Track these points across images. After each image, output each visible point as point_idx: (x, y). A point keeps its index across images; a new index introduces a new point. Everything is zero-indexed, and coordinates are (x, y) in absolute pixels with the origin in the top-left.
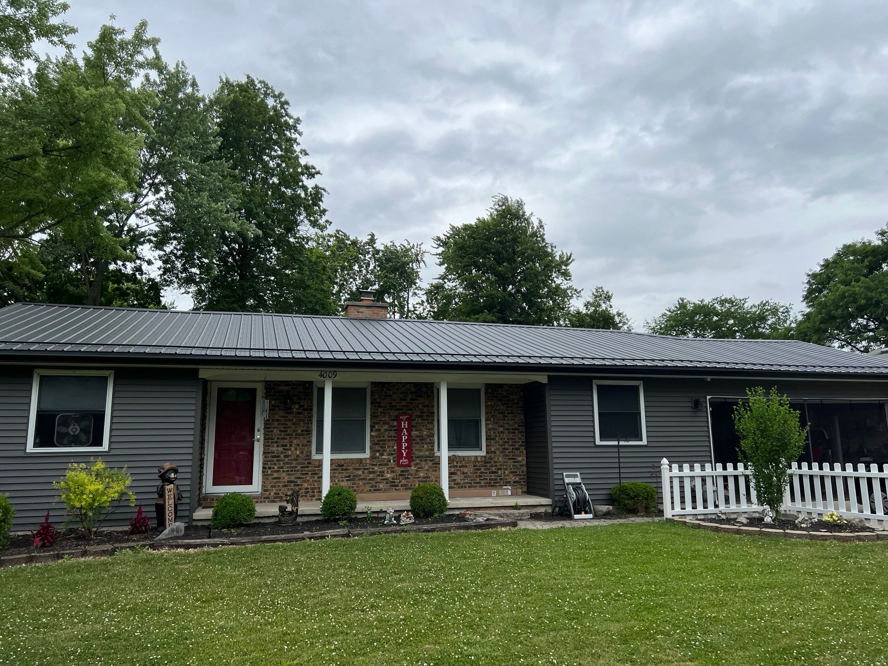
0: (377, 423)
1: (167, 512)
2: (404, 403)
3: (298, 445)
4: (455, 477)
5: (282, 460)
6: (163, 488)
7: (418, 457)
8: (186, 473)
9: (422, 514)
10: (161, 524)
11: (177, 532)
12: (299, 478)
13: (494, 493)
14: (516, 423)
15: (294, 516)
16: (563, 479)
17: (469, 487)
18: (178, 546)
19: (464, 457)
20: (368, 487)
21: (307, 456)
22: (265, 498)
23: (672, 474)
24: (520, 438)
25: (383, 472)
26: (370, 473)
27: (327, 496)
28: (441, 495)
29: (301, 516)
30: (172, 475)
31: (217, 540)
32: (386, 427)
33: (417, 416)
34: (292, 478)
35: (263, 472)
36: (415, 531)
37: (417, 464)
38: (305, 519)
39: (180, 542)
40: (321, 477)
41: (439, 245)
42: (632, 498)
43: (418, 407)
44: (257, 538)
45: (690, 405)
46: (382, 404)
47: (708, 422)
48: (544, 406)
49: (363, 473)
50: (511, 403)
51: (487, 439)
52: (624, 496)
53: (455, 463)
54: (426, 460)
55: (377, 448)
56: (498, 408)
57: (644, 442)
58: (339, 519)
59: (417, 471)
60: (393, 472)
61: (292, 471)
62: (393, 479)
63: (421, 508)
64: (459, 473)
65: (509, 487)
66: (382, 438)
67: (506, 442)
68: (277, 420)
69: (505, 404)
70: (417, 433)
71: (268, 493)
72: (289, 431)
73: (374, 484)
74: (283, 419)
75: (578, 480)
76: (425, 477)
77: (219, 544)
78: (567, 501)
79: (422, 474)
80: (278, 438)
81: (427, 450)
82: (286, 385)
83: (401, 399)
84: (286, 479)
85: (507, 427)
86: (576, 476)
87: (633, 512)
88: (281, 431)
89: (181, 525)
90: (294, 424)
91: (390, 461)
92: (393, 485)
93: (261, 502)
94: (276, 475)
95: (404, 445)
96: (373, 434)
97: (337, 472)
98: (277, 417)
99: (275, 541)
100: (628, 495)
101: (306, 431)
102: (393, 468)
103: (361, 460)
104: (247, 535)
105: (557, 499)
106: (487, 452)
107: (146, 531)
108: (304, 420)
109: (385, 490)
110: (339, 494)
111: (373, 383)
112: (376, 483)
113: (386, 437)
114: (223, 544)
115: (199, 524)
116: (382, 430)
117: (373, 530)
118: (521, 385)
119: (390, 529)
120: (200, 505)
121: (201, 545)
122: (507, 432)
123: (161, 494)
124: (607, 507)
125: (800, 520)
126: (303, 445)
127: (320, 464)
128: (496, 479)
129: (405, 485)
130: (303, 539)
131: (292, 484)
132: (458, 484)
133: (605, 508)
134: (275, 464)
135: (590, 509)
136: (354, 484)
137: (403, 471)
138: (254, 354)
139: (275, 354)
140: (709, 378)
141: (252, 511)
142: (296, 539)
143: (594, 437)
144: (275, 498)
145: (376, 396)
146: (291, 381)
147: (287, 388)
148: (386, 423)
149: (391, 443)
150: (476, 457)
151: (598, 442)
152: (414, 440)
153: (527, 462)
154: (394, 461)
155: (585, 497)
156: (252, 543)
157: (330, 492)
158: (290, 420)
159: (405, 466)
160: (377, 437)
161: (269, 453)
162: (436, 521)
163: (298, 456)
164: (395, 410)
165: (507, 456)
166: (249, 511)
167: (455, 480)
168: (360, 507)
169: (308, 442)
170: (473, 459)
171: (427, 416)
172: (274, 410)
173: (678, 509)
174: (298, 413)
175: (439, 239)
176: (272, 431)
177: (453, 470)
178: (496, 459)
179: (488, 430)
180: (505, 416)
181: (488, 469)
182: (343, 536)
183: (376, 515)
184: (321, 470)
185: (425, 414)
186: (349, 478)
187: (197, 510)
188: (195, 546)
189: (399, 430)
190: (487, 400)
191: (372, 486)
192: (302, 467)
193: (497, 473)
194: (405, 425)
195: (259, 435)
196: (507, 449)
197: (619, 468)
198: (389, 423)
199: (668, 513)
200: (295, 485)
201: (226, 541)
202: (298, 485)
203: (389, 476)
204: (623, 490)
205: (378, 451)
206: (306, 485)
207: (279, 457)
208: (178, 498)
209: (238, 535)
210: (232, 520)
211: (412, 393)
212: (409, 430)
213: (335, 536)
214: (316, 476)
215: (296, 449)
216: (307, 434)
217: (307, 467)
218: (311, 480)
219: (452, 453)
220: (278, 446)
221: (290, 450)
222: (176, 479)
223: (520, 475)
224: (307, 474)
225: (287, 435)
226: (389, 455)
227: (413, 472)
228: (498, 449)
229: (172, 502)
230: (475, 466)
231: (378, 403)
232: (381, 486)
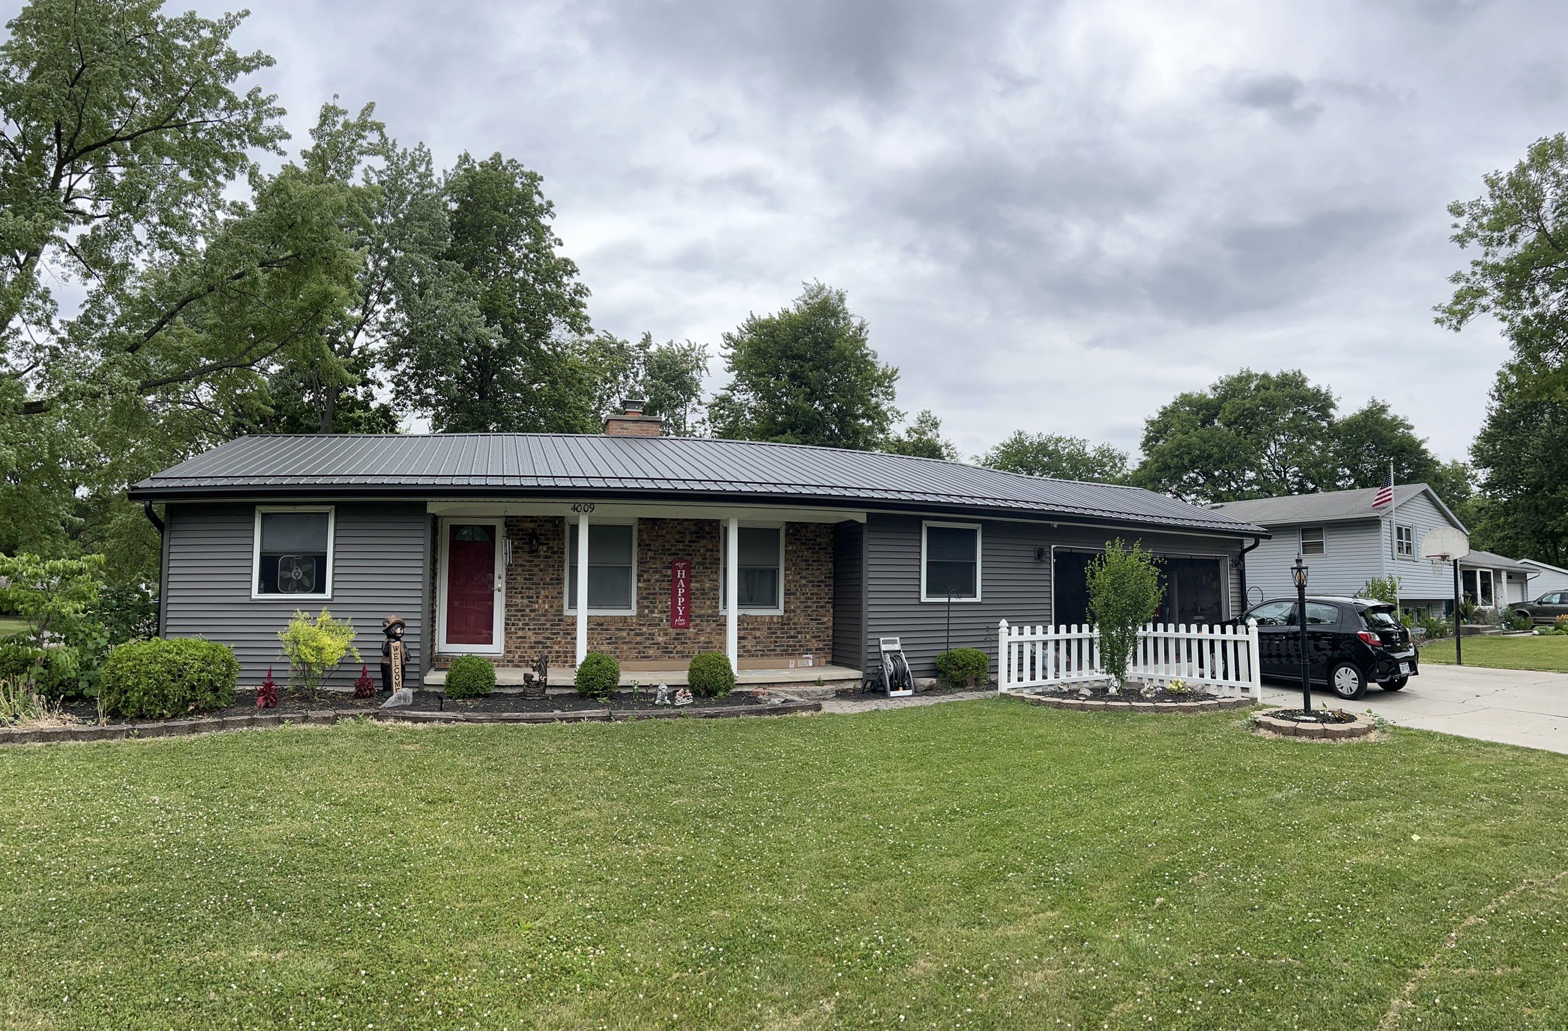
0: (645, 572)
1: (394, 674)
2: (681, 546)
3: (547, 597)
4: (745, 643)
5: (527, 616)
6: (388, 644)
7: (698, 616)
8: (414, 627)
9: (703, 693)
10: (388, 687)
11: (405, 699)
12: (548, 638)
13: (792, 663)
14: (822, 573)
15: (542, 688)
16: (879, 646)
17: (762, 655)
18: (405, 719)
19: (756, 617)
20: (634, 653)
21: (558, 611)
22: (508, 661)
23: (1011, 639)
24: (826, 592)
25: (654, 634)
26: (637, 635)
27: (583, 665)
28: (727, 667)
29: (551, 687)
30: (398, 631)
31: (450, 714)
32: (657, 576)
33: (698, 563)
34: (540, 638)
35: (506, 629)
36: (694, 716)
37: (697, 625)
38: (556, 692)
39: (408, 713)
40: (575, 638)
41: (729, 345)
42: (960, 668)
43: (699, 551)
44: (496, 715)
45: (1032, 554)
46: (653, 548)
47: (1050, 575)
48: (860, 552)
49: (628, 634)
50: (817, 548)
51: (785, 594)
52: (951, 666)
53: (745, 625)
54: (708, 621)
55: (646, 603)
56: (801, 554)
57: (978, 599)
58: (598, 695)
59: (697, 634)
60: (666, 634)
61: (539, 629)
62: (666, 643)
63: (702, 685)
64: (750, 637)
65: (811, 656)
66: (652, 591)
67: (809, 598)
68: (521, 565)
69: (810, 549)
70: (698, 585)
71: (511, 655)
72: (535, 579)
73: (641, 649)
74: (528, 564)
75: (897, 647)
76: (706, 643)
77: (452, 720)
78: (883, 674)
79: (702, 639)
80: (522, 588)
81: (710, 607)
82: (531, 521)
83: (677, 541)
84: (533, 639)
85: (811, 578)
86: (895, 642)
87: (960, 685)
88: (526, 579)
89: (408, 692)
90: (541, 570)
91: (662, 620)
92: (666, 651)
93: (503, 666)
94: (520, 633)
95: (681, 601)
96: (641, 585)
97: (596, 632)
98: (520, 561)
99: (518, 720)
100: (956, 664)
101: (557, 579)
102: (666, 629)
103: (625, 618)
104: (485, 710)
105: (869, 671)
106: (785, 611)
107: (372, 695)
108: (553, 566)
109: (656, 658)
110: (598, 663)
111: (640, 519)
112: (645, 647)
113: (657, 590)
114: (457, 720)
115: (431, 690)
116: (652, 581)
117: (641, 712)
118: (831, 524)
119: (662, 712)
120: (432, 666)
121: (431, 720)
122: (810, 585)
123: (387, 654)
124: (929, 680)
125: (1145, 689)
126: (552, 598)
127: (574, 623)
128: (795, 646)
129: (682, 652)
130: (553, 720)
131: (540, 646)
132: (748, 651)
133: (927, 682)
134: (519, 620)
135: (909, 683)
136: (617, 648)
137: (678, 634)
138: (491, 482)
139: (516, 482)
140: (1055, 524)
141: (491, 678)
142: (544, 720)
143: (919, 592)
144: (520, 662)
145: (645, 536)
146: (538, 517)
147: (532, 525)
148: (656, 572)
149: (664, 598)
150: (772, 617)
151: (924, 598)
152: (694, 594)
153: (834, 624)
154: (667, 621)
155: (905, 668)
156: (491, 721)
157: (587, 659)
158: (536, 566)
159: (682, 627)
160: (645, 589)
161: (512, 606)
162: (721, 703)
163: (546, 611)
164: (670, 555)
165: (809, 615)
166: (488, 678)
167: (744, 647)
168: (625, 678)
169: (559, 593)
170: (767, 620)
171: (711, 563)
172: (517, 552)
173: (1014, 682)
174: (546, 557)
175: (729, 337)
176: (515, 579)
177: (742, 633)
178: (796, 620)
179: (787, 582)
180: (809, 565)
181: (786, 633)
182: (602, 719)
183: (644, 690)
184: (575, 630)
185: (707, 561)
186: (610, 641)
187: (429, 672)
188: (424, 720)
189: (674, 581)
190: (788, 543)
191: (639, 652)
192: (552, 625)
193: (796, 637)
194: (681, 574)
195: (499, 583)
196: (809, 607)
197: (948, 630)
198: (661, 572)
199: (1003, 687)
200: (543, 647)
201: (460, 716)
202: (547, 647)
203: (661, 639)
204: (950, 659)
205: (648, 607)
206: (556, 648)
207: (523, 611)
208: (406, 659)
209: (475, 709)
210: (467, 689)
211: (690, 533)
212: (687, 582)
213: (593, 718)
214: (569, 637)
215: (544, 602)
216: (558, 584)
217: (558, 625)
218: (563, 641)
219: (742, 612)
220: (522, 597)
221: (537, 602)
222: (403, 634)
223: (824, 641)
224: (559, 633)
225: (533, 584)
226: (661, 612)
227: (692, 636)
228: (799, 607)
229: (398, 662)
230: (769, 629)
231: (647, 545)
232: (651, 652)
